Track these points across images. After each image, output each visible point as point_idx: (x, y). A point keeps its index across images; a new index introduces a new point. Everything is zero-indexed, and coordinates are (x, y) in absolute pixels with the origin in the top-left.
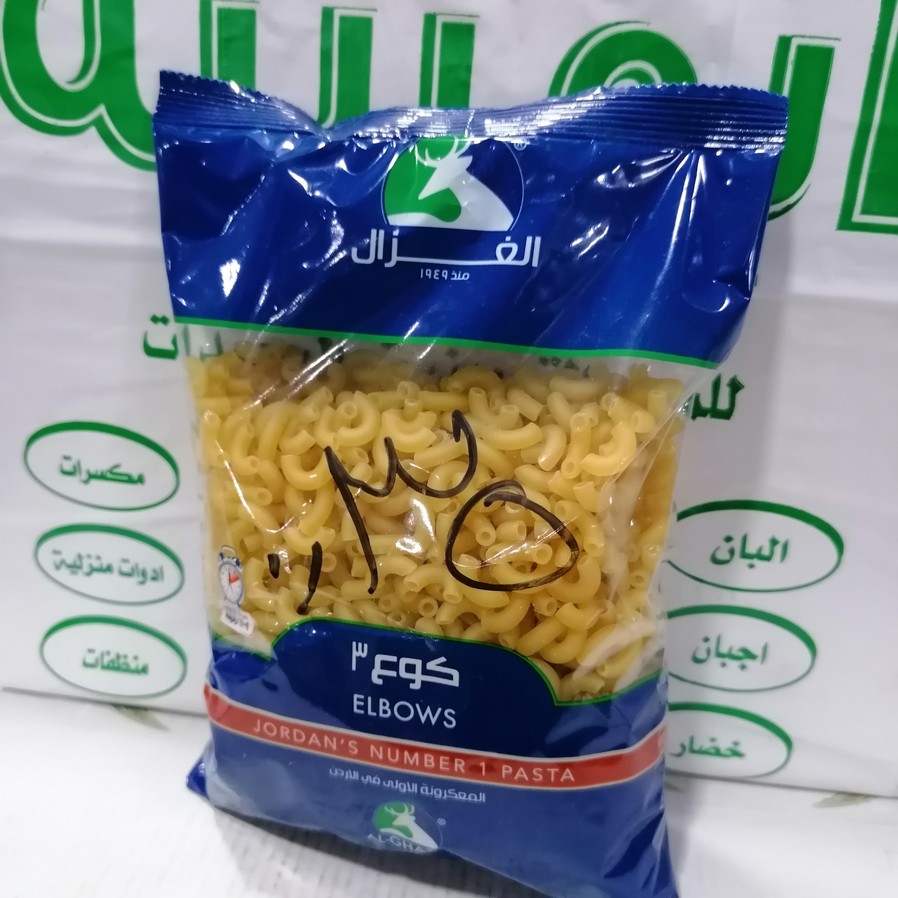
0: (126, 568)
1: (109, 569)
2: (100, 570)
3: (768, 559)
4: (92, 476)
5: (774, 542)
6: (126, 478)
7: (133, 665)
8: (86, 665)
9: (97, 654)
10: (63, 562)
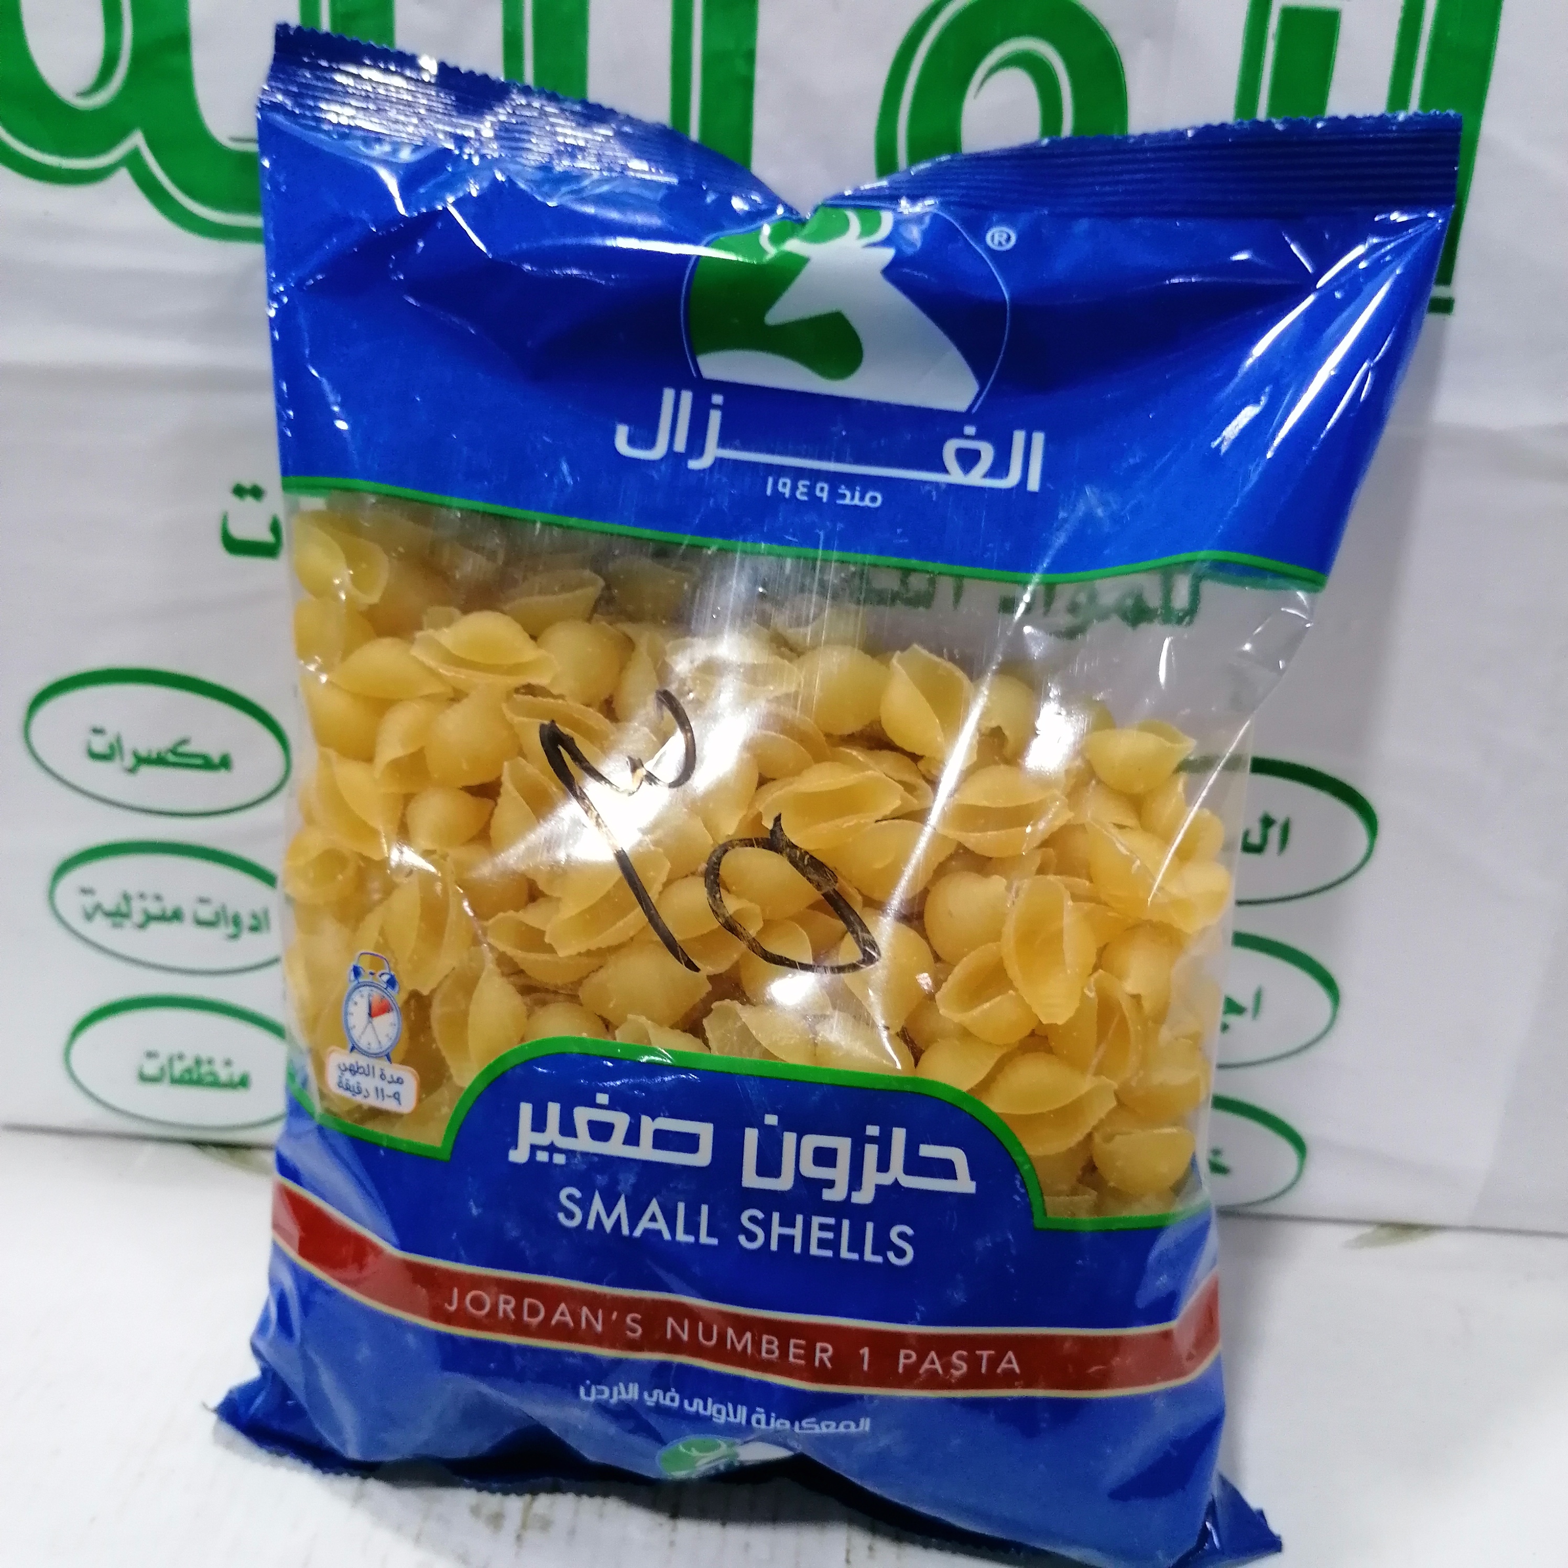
0: (206, 913)
1: (177, 916)
2: (162, 918)
3: (1259, 849)
4: (142, 761)
5: (1267, 822)
6: (199, 761)
8: (144, 1078)
10: (98, 907)
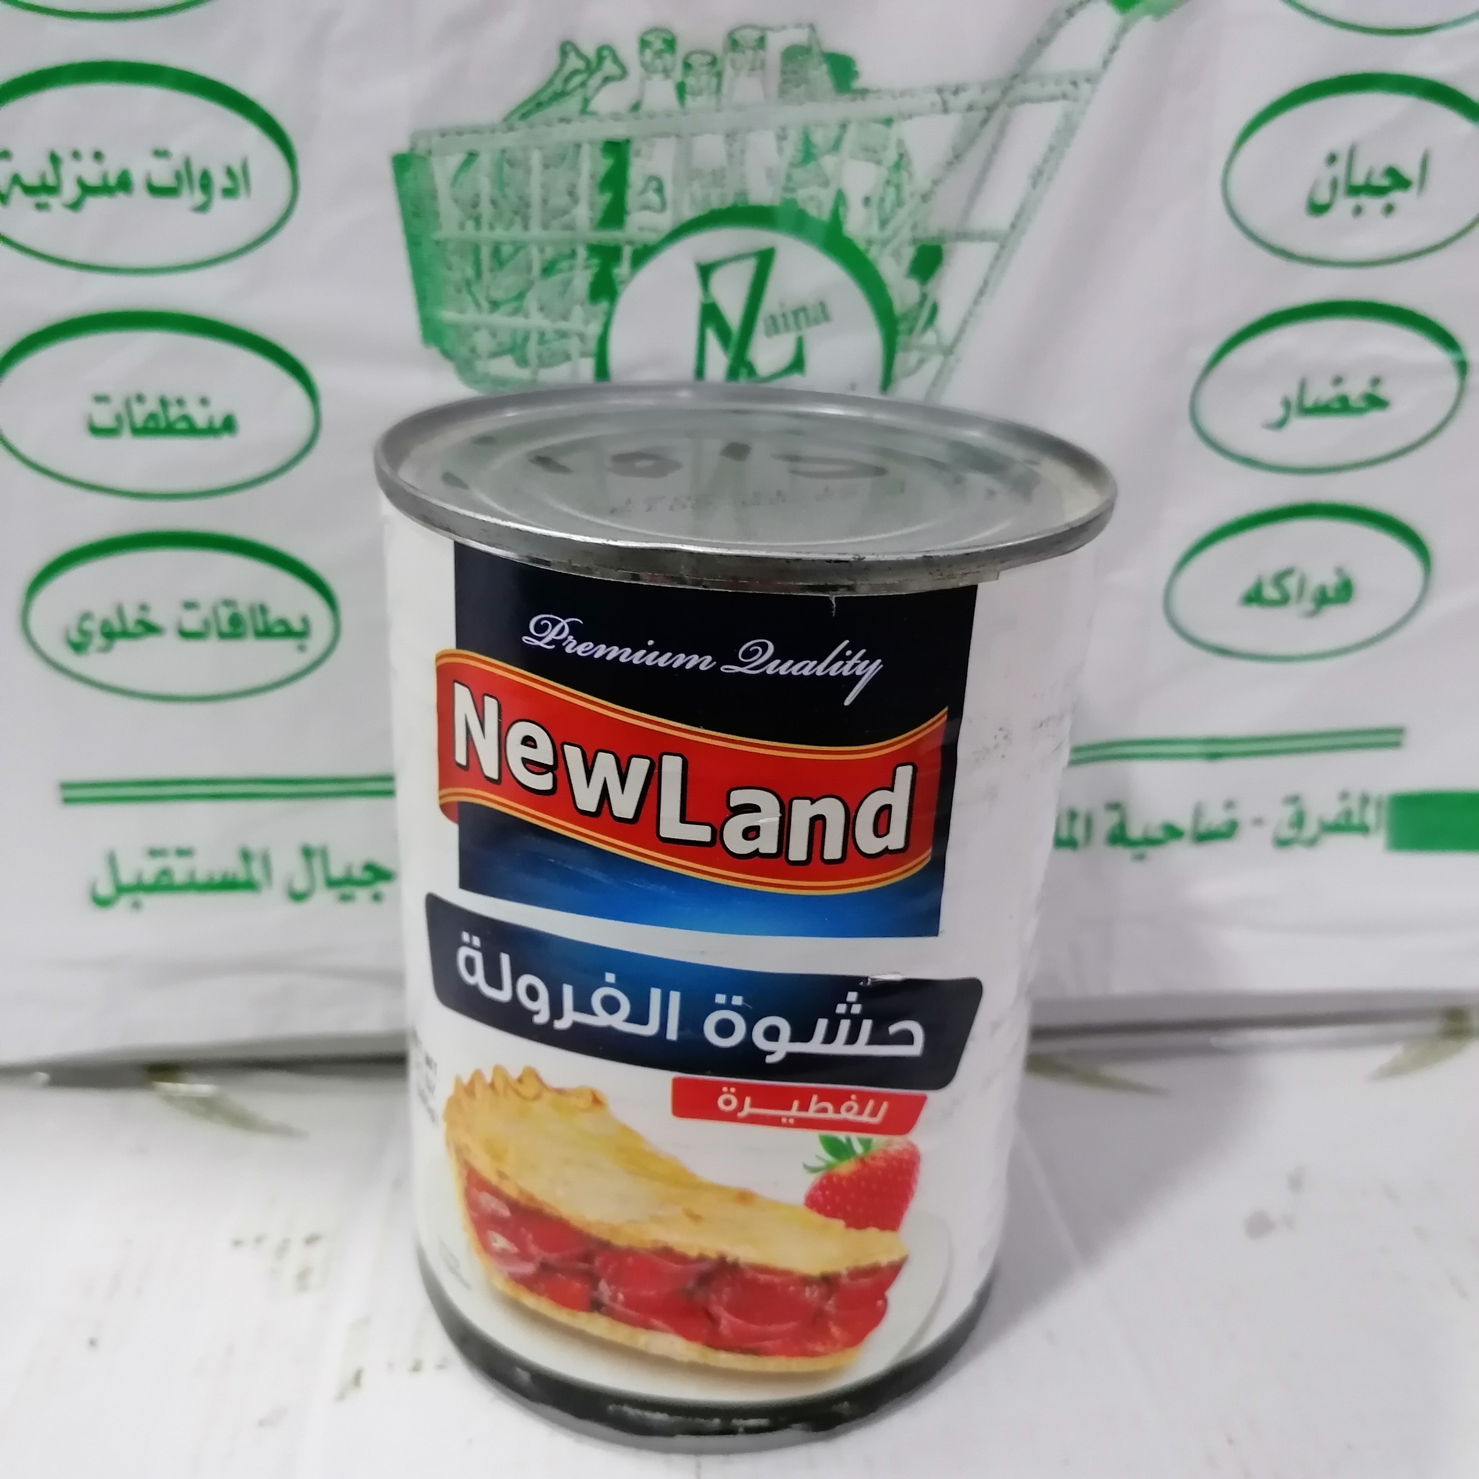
7: (200, 417)
9: (117, 405)
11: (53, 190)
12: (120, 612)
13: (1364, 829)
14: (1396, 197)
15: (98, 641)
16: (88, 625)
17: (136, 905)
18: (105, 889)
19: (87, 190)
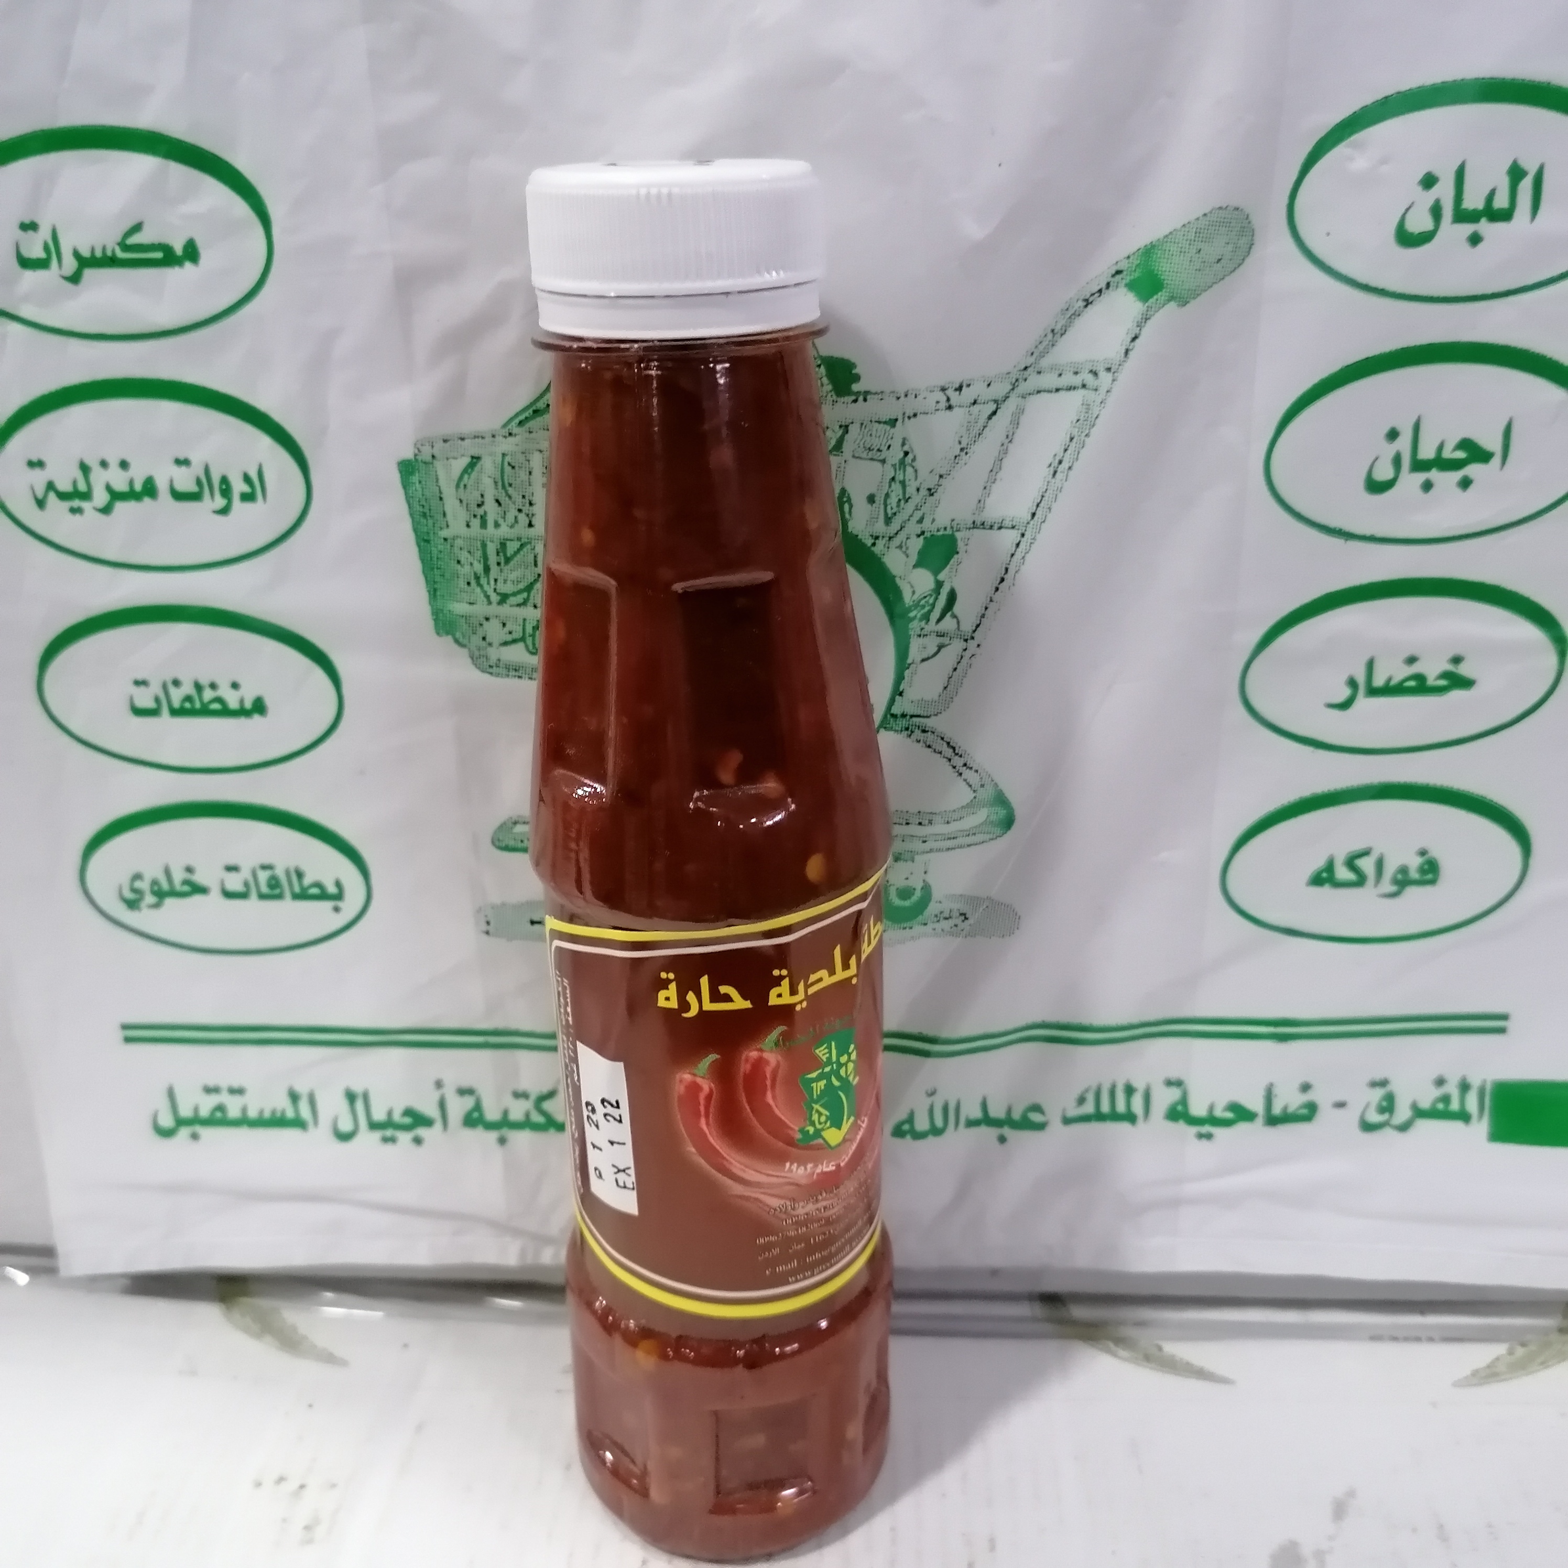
0: (185, 480)
1: (150, 489)
2: (130, 495)
3: (1505, 216)
4: (86, 262)
5: (1516, 173)
6: (159, 255)
8: (138, 712)
9: (155, 688)
10: (50, 486)
11: (86, 496)
12: (167, 873)
13: (1464, 1117)
14: (1472, 470)
15: (150, 899)
16: (138, 884)
17: (195, 1137)
18: (166, 1121)
19: (116, 496)
